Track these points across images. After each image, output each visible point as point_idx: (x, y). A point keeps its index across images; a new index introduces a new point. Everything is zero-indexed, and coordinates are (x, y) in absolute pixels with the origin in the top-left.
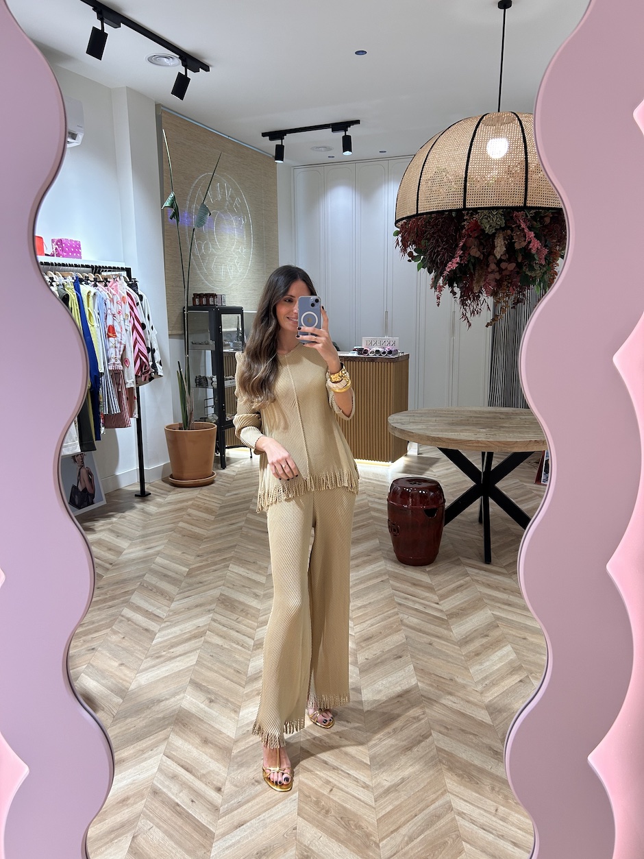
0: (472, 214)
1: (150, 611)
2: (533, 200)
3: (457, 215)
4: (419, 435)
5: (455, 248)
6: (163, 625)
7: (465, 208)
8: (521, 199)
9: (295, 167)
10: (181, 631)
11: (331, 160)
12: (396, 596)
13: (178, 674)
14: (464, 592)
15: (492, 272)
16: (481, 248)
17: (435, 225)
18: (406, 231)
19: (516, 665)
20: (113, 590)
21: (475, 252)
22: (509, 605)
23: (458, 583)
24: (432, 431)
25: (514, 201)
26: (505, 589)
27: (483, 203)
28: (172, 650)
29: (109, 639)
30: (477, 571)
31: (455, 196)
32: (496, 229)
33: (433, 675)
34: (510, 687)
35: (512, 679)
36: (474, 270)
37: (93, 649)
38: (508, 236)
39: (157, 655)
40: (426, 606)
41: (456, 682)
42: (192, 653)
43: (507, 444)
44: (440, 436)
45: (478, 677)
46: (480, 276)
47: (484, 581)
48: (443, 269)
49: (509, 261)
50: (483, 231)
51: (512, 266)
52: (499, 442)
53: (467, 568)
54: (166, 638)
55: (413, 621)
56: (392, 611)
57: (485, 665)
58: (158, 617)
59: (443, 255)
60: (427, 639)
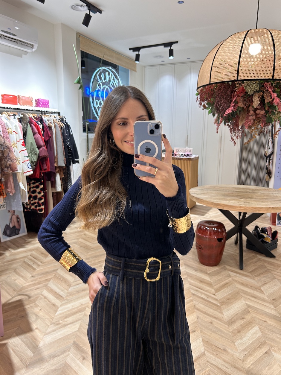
0: (240, 84)
1: (58, 292)
2: (278, 75)
3: (232, 84)
4: (207, 202)
5: (230, 102)
6: (63, 302)
7: (237, 80)
8: (271, 74)
9: (145, 67)
10: (72, 306)
11: (163, 63)
12: (191, 289)
13: (67, 337)
14: (229, 287)
15: (251, 115)
16: (245, 102)
17: (220, 89)
18: (203, 93)
19: (262, 340)
20: (40, 278)
21: (241, 105)
22: (255, 297)
23: (225, 282)
24: (214, 199)
25: (267, 76)
26: (251, 287)
27: (248, 77)
28: (65, 320)
29: (33, 310)
30: (235, 274)
31: (232, 73)
32: (254, 92)
33: (213, 346)
34: (260, 357)
35: (260, 351)
36: (240, 114)
37: (23, 317)
38: (261, 95)
39: (57, 323)
40: (208, 296)
41: (227, 352)
42: (77, 323)
43: (256, 208)
44: (219, 202)
45: (241, 349)
46: (243, 118)
47: (239, 281)
48: (223, 113)
49: (261, 109)
50: (246, 93)
51: (263, 112)
52: (252, 207)
53: (230, 273)
54: (63, 311)
55: (201, 306)
56: (189, 299)
57: (244, 340)
58: (61, 296)
59: (224, 106)
60: (209, 319)
